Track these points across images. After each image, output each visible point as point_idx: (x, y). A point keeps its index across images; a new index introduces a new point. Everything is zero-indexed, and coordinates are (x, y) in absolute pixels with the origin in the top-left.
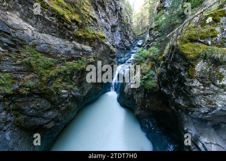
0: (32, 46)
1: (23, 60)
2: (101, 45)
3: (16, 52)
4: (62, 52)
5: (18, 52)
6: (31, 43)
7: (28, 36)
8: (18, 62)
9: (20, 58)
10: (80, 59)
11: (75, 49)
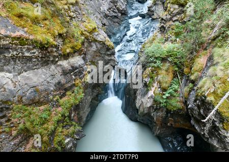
0: (19, 101)
1: (19, 128)
2: (92, 44)
3: (6, 121)
4: (52, 89)
5: (9, 120)
6: (16, 99)
7: (11, 91)
8: (14, 133)
9: (13, 126)
10: (74, 85)
11: (65, 73)
